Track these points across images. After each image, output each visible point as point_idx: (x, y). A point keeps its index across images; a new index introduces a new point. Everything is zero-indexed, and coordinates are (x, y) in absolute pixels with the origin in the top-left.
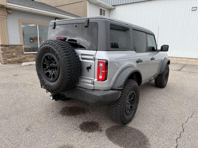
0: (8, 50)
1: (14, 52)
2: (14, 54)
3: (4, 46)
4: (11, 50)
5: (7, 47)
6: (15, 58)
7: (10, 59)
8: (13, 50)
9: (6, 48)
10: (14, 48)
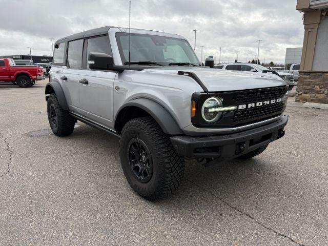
0: (309, 80)
1: (316, 85)
2: (317, 87)
3: (302, 74)
4: (313, 81)
5: (307, 75)
6: (317, 95)
7: (307, 96)
8: (317, 81)
9: (305, 76)
10: (319, 76)
